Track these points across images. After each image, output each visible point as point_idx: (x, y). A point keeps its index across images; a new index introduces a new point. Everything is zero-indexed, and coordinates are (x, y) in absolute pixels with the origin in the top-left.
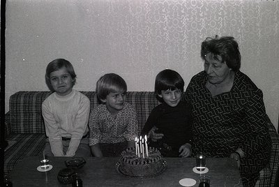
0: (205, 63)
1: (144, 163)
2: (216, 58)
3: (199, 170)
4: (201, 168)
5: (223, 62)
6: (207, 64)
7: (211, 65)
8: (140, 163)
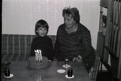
0: (64, 19)
1: (40, 62)
2: (69, 16)
3: (66, 66)
4: (67, 65)
5: (72, 17)
6: (65, 19)
7: (67, 20)
8: (38, 63)
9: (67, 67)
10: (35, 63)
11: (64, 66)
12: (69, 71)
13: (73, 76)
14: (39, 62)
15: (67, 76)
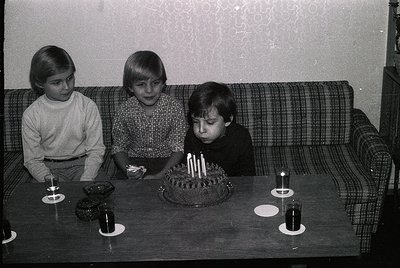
1: (202, 185)
8: (196, 186)
9: (283, 196)
10: (187, 186)
11: (274, 192)
12: (289, 212)
13: (303, 228)
14: (199, 184)
15: (283, 228)
